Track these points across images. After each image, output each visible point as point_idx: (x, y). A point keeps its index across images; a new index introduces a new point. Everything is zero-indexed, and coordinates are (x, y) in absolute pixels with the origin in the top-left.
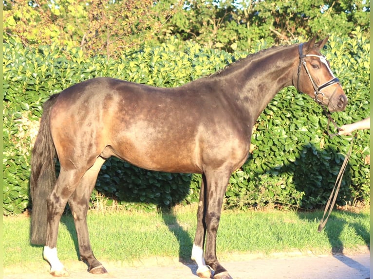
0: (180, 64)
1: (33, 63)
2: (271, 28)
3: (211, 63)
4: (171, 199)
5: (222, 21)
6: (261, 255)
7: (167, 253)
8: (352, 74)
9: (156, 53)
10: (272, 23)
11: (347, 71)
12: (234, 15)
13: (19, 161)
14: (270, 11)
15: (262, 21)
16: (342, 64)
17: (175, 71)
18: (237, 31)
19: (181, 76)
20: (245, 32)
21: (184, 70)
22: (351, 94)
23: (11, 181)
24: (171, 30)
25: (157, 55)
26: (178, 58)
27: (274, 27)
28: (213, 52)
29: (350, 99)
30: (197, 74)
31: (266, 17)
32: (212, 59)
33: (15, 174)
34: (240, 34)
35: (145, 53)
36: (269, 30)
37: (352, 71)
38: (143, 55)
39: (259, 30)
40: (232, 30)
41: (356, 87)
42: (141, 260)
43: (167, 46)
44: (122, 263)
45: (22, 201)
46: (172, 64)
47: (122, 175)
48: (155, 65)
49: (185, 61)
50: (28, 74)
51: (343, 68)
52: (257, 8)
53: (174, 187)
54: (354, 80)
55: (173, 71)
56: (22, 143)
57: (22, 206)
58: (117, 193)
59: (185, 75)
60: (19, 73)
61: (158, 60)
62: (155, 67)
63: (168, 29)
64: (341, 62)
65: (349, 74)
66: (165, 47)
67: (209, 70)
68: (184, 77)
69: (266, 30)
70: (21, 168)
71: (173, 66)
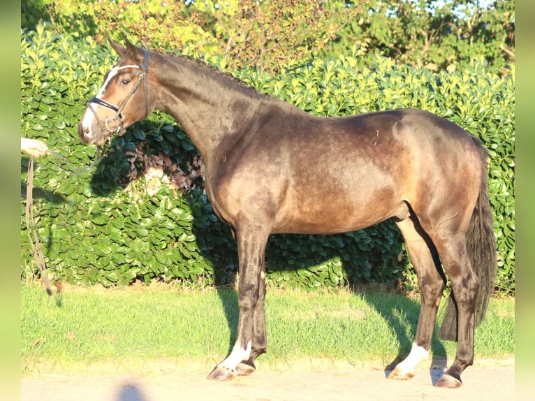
0: (362, 85)
2: (503, 46)
3: (407, 85)
4: (341, 274)
5: (436, 34)
9: (329, 68)
10: (504, 40)
12: (453, 27)
13: (128, 211)
14: (502, 23)
15: (490, 36)
17: (355, 95)
18: (456, 48)
19: (364, 102)
20: (466, 50)
21: (367, 95)
23: (114, 238)
24: (367, 43)
25: (331, 72)
26: (360, 77)
27: (506, 45)
28: (410, 71)
30: (386, 100)
31: (497, 31)
32: (408, 80)
33: (122, 229)
34: (459, 52)
35: (314, 67)
36: (500, 48)
38: (312, 69)
39: (487, 48)
40: (450, 47)
42: (289, 362)
43: (346, 60)
44: (260, 364)
45: (131, 267)
46: (352, 84)
48: (327, 85)
49: (371, 82)
52: (484, 18)
53: (347, 258)
55: (351, 95)
56: (134, 186)
57: (130, 274)
59: (369, 101)
61: (332, 79)
62: (328, 88)
63: (363, 41)
66: (343, 61)
67: (403, 96)
68: (367, 104)
69: (495, 49)
70: (130, 222)
71: (353, 88)
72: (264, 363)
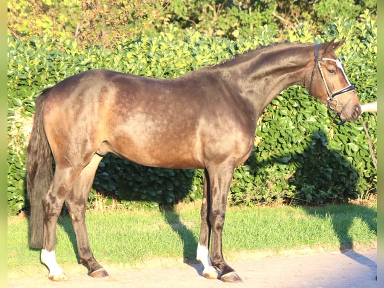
0: (180, 54)
1: (25, 56)
2: (275, 13)
3: (212, 51)
4: (174, 196)
5: (222, 7)
6: (270, 253)
7: (171, 254)
8: (362, 59)
9: (154, 42)
10: (275, 8)
11: (356, 57)
13: (13, 160)
15: (264, 6)
16: (351, 49)
17: (175, 61)
18: (238, 17)
19: (182, 66)
20: (246, 19)
21: (184, 60)
22: (361, 81)
24: (169, 18)
25: (155, 45)
26: (177, 47)
27: (277, 12)
28: (214, 41)
29: (360, 86)
30: (198, 64)
31: (269, 2)
32: (213, 47)
33: (9, 174)
34: (241, 20)
35: (142, 42)
36: (273, 15)
37: (361, 57)
38: (141, 44)
39: (262, 15)
40: (233, 17)
41: (366, 74)
42: (145, 262)
43: (165, 35)
44: (124, 265)
45: (17, 202)
46: (172, 53)
47: (121, 172)
48: (153, 55)
49: (186, 50)
50: (20, 68)
51: (352, 53)
53: (177, 184)
54: (363, 66)
55: (172, 61)
56: (16, 141)
57: (17, 207)
58: (116, 192)
59: (185, 65)
60: (11, 67)
61: (157, 50)
62: (154, 57)
63: (165, 17)
64: (350, 47)
65: (358, 60)
67: (210, 59)
68: (184, 67)
69: (269, 16)
70: (15, 168)
71: (173, 56)
72: (126, 264)
